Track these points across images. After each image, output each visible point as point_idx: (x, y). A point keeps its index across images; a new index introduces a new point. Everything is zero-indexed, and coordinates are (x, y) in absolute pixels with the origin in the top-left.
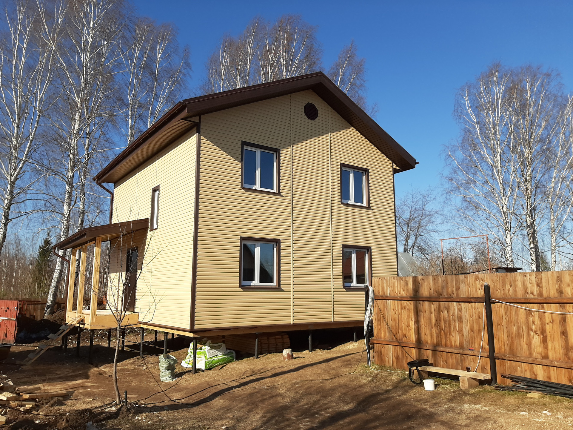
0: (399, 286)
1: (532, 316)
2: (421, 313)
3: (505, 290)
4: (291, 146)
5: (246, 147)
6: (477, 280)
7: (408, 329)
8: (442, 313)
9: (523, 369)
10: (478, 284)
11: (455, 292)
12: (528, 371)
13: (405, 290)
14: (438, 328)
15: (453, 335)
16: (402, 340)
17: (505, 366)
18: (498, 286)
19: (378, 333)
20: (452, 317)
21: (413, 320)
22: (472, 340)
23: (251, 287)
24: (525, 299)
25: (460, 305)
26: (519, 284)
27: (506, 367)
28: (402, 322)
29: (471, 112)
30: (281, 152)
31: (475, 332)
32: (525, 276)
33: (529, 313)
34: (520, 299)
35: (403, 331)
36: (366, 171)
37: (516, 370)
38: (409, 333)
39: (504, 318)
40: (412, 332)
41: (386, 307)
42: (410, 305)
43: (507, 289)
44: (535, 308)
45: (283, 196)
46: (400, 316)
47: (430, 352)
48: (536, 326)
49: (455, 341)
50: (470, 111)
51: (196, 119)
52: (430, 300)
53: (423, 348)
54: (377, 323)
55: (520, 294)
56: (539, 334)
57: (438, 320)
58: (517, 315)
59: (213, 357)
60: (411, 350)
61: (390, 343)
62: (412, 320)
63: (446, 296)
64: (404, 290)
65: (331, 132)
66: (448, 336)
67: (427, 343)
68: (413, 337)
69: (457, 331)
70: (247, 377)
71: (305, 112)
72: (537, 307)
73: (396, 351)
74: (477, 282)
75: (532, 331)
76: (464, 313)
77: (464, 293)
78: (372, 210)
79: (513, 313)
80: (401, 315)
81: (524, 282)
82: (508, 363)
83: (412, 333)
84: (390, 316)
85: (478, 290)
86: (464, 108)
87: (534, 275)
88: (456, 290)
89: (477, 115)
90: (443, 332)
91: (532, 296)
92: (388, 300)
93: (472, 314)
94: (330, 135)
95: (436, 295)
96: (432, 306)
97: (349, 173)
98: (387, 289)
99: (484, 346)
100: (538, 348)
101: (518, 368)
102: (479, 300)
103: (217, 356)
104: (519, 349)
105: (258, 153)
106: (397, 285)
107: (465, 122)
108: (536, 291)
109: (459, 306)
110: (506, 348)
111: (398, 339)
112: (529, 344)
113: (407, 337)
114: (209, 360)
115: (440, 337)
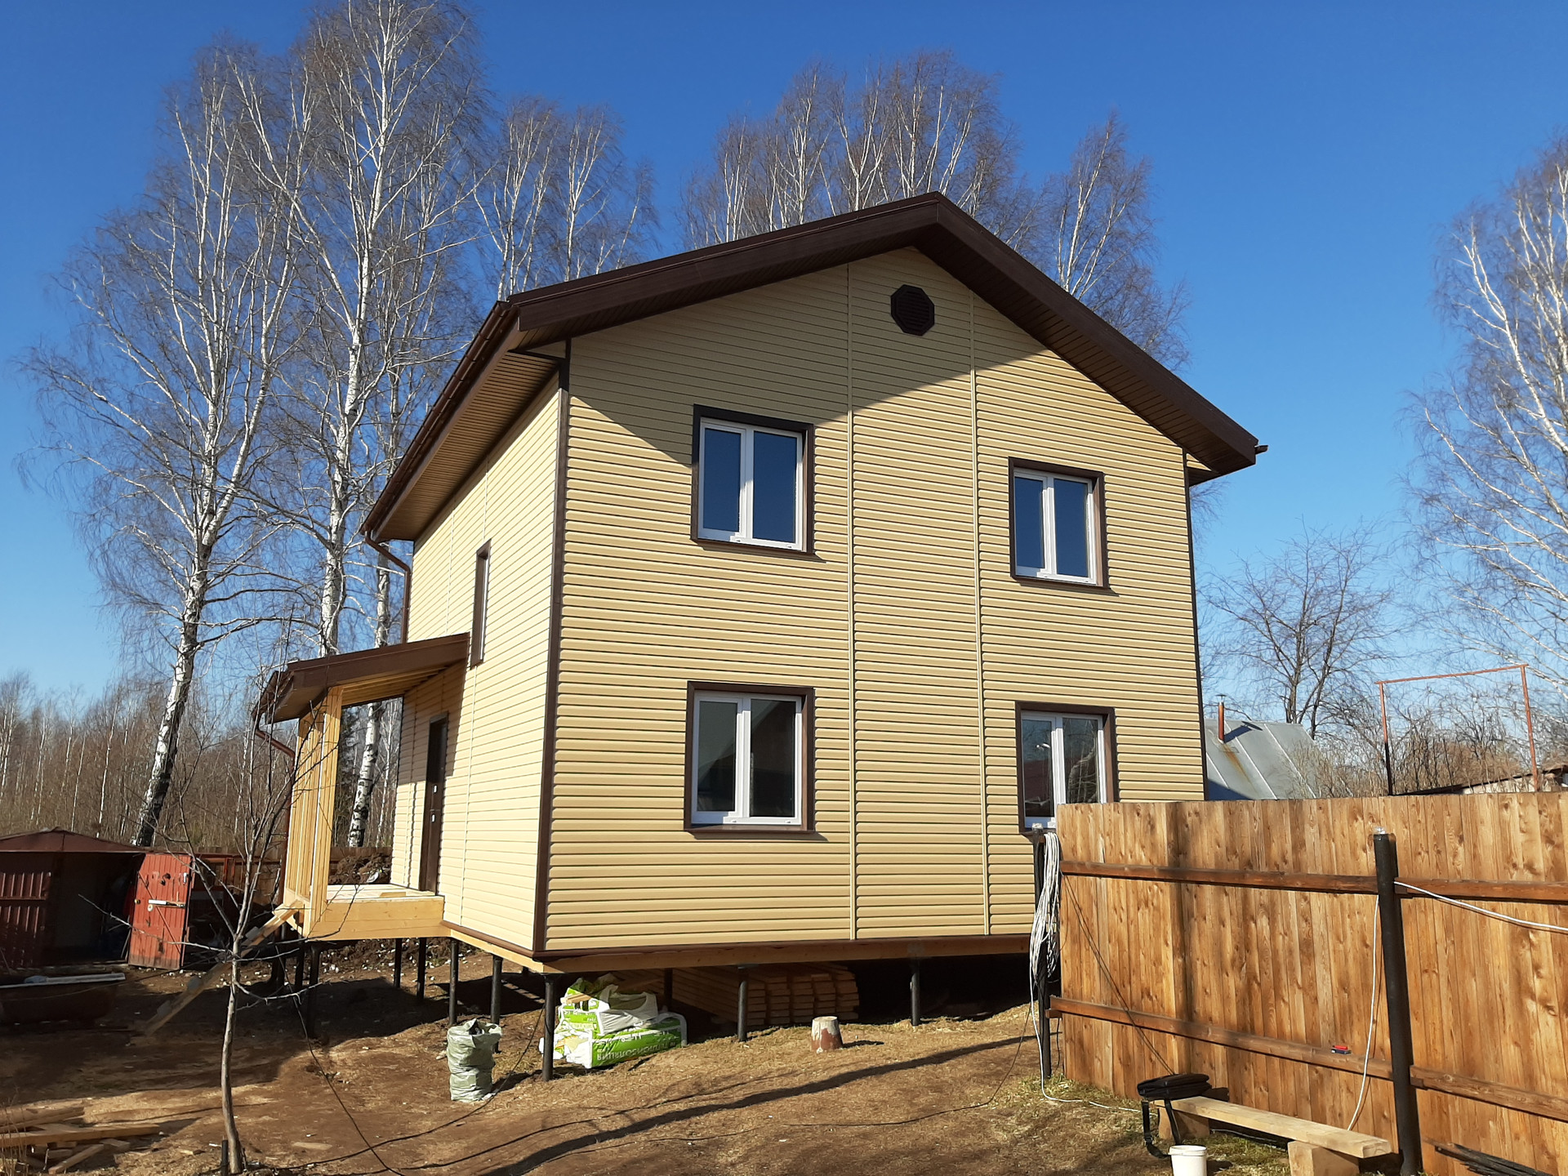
0: (1129, 834)
1: (1532, 944)
2: (1193, 920)
3: (1443, 854)
4: (850, 414)
5: (706, 424)
6: (1357, 820)
7: (1157, 972)
8: (1253, 925)
9: (1507, 1131)
10: (1361, 830)
11: (1290, 857)
12: (1523, 1138)
13: (1148, 845)
14: (1243, 975)
15: (1286, 999)
16: (1139, 1007)
17: (1447, 1114)
18: (1422, 841)
19: (1072, 981)
20: (1284, 938)
21: (1170, 942)
22: (1345, 1019)
23: (724, 828)
24: (1506, 886)
25: (1306, 899)
26: (1488, 835)
27: (1451, 1119)
28: (1140, 947)
29: (1488, 294)
30: (817, 431)
31: (1352, 992)
32: (1506, 806)
33: (1522, 933)
34: (1489, 886)
35: (1143, 978)
36: (1094, 478)
37: (1484, 1133)
38: (1160, 985)
39: (1440, 948)
40: (1167, 980)
41: (1095, 901)
42: (1163, 895)
43: (1449, 850)
44: (1539, 917)
45: (824, 561)
46: (1132, 927)
47: (1219, 1052)
48: (1543, 981)
49: (1293, 1021)
50: (1487, 291)
51: (557, 350)
52: (1220, 879)
53: (1197, 1036)
54: (1069, 949)
55: (1490, 871)
56: (1557, 1010)
57: (1244, 944)
58: (1481, 942)
59: (616, 1032)
60: (1165, 1040)
61: (1107, 1014)
62: (1167, 945)
63: (1264, 869)
64: (1143, 847)
65: (977, 368)
66: (1272, 1001)
67: (1211, 1019)
68: (1170, 996)
69: (1299, 988)
70: (669, 1101)
71: (894, 314)
72: (1547, 916)
73: (1122, 1042)
74: (1356, 824)
75: (1533, 997)
76: (1319, 926)
77: (1319, 863)
78: (1117, 595)
79: (1471, 935)
80: (1137, 927)
81: (1503, 826)
82: (1457, 1103)
83: (1168, 985)
84: (1106, 926)
85: (1360, 852)
86: (1467, 281)
87: (1536, 803)
88: (1294, 848)
89: (1511, 301)
90: (1256, 986)
91: (1528, 877)
92: (1100, 876)
93: (1344, 932)
94: (976, 376)
95: (1235, 864)
96: (1225, 899)
97: (1039, 487)
98: (1097, 840)
99: (1379, 1040)
100: (1556, 1059)
101: (1491, 1123)
102: (1361, 886)
103: (631, 1030)
104: (1492, 1059)
105: (747, 437)
106: (1126, 830)
107: (1473, 326)
108: (1541, 856)
109: (1303, 904)
110: (1451, 1051)
111: (1129, 1003)
112: (1524, 1042)
113: (1154, 998)
114: (606, 1040)
115: (1247, 1002)
